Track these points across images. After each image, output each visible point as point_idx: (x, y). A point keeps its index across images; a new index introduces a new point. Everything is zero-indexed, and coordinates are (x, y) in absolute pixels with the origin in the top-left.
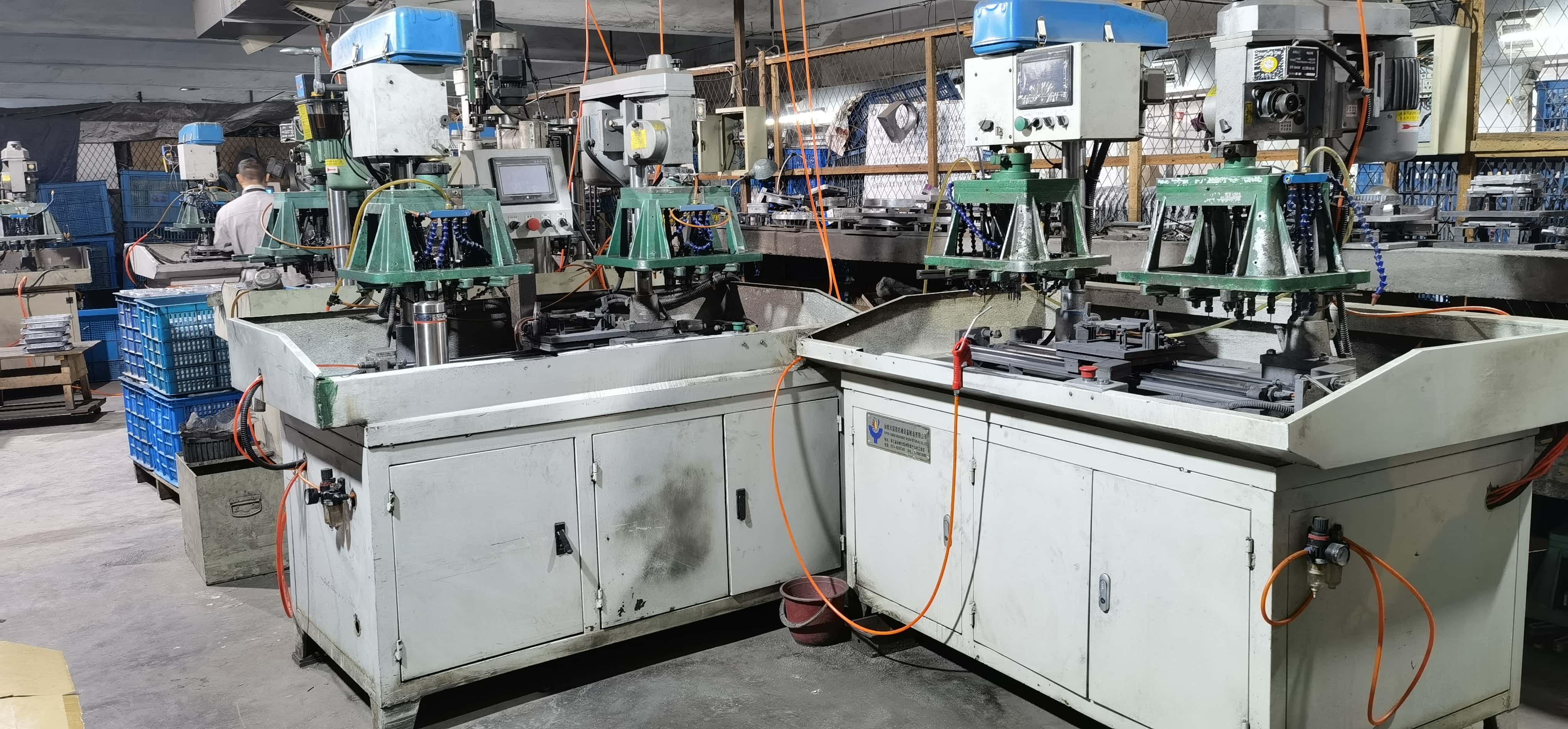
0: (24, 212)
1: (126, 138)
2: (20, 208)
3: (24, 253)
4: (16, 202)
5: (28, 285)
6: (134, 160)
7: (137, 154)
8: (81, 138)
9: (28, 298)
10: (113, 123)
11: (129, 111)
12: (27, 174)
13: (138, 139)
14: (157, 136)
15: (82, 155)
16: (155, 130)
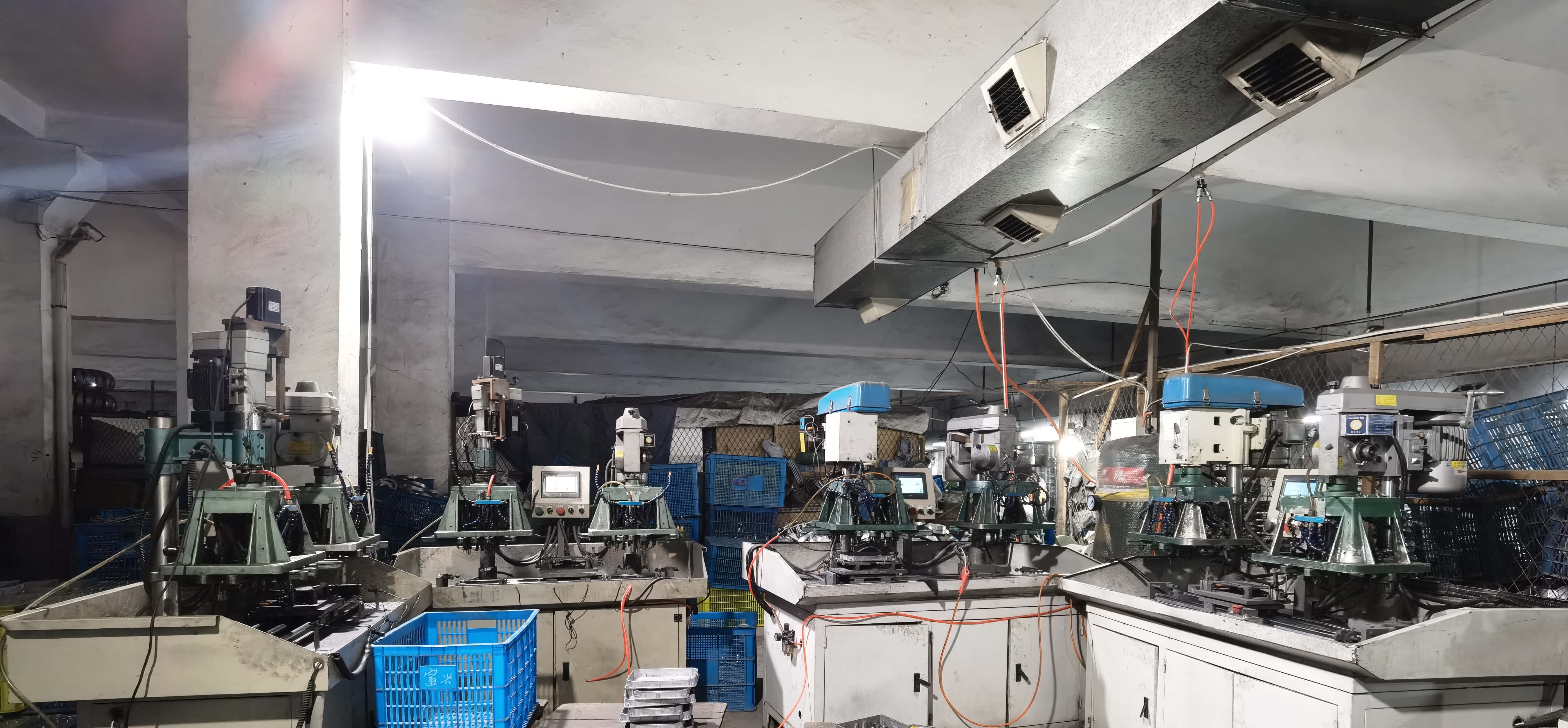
0: (636, 499)
1: (713, 424)
2: (631, 493)
3: (629, 550)
4: (628, 485)
5: (632, 598)
6: (718, 444)
7: (721, 440)
8: (676, 423)
9: (630, 613)
10: (704, 410)
11: (717, 399)
12: (642, 450)
13: (723, 426)
14: (740, 423)
15: (675, 439)
16: (738, 417)
